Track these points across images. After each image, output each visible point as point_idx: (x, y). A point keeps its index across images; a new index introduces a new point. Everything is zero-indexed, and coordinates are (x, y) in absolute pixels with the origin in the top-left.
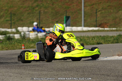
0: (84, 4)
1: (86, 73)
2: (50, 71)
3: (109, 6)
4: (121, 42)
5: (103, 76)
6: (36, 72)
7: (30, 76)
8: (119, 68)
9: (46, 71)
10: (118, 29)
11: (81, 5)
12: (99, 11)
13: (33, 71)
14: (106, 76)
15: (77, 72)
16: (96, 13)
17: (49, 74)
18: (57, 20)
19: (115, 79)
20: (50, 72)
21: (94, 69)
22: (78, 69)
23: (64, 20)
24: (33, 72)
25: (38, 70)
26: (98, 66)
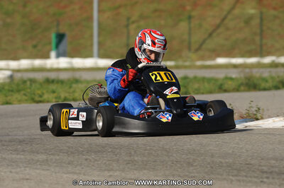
0: (99, 6)
1: (136, 158)
2: (52, 154)
3: (155, 11)
4: (193, 92)
5: (179, 165)
6: (19, 156)
7: (8, 165)
8: (211, 148)
9: (42, 153)
10: (180, 63)
11: (92, 9)
12: (133, 22)
13: (11, 153)
14: (185, 165)
15: (116, 155)
16: (127, 26)
17: (52, 159)
18: (34, 43)
19: (206, 170)
20: (52, 157)
21: (155, 148)
22: (117, 149)
23: (50, 43)
24: (14, 156)
25: (24, 151)
26: (161, 143)
